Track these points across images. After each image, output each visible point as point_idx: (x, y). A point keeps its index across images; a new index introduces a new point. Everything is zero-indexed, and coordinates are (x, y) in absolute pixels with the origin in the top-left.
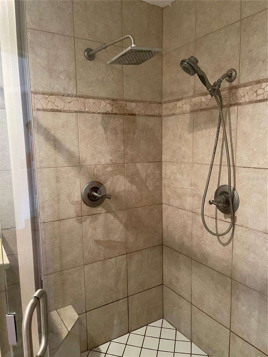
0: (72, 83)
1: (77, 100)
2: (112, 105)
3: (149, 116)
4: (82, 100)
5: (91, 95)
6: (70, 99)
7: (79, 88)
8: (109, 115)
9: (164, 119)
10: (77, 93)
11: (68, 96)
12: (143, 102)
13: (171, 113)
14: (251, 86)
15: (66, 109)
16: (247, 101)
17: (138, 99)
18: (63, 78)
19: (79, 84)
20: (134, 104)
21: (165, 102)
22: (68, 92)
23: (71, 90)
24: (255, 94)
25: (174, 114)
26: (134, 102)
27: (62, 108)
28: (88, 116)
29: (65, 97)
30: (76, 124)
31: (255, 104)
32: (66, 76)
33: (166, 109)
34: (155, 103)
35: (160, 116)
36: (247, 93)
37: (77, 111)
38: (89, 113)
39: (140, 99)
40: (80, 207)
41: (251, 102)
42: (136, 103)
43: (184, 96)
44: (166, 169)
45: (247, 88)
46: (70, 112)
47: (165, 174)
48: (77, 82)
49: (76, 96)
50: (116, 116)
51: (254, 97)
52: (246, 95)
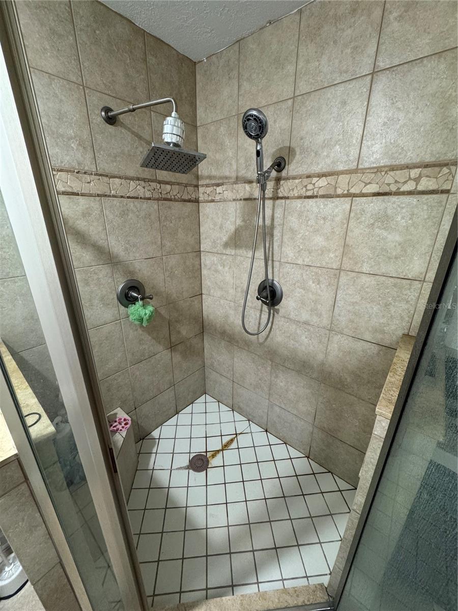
0: (89, 155)
1: (99, 179)
2: (144, 187)
3: (185, 201)
4: (106, 179)
5: (116, 173)
6: (89, 178)
7: (99, 164)
8: (141, 200)
9: (201, 204)
10: (97, 169)
11: (85, 173)
12: (178, 184)
13: (210, 198)
14: (300, 180)
15: (85, 192)
16: (296, 195)
17: (173, 181)
18: (75, 148)
19: (99, 157)
20: (168, 187)
21: (203, 186)
22: (85, 167)
23: (88, 165)
24: (304, 189)
25: (214, 200)
26: (169, 184)
27: (78, 190)
28: (116, 201)
29: (81, 175)
30: (101, 212)
31: (304, 200)
32: (80, 145)
33: (203, 193)
34: (191, 185)
35: (197, 201)
36: (296, 186)
37: (100, 195)
38: (115, 197)
39: (175, 181)
40: (118, 310)
41: (300, 197)
42: (171, 185)
43: (225, 181)
44: (205, 260)
45: (297, 181)
46: (91, 195)
47: (205, 265)
48: (96, 154)
49: (96, 174)
50: (149, 201)
51: (303, 192)
52: (295, 189)
